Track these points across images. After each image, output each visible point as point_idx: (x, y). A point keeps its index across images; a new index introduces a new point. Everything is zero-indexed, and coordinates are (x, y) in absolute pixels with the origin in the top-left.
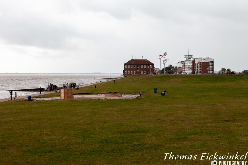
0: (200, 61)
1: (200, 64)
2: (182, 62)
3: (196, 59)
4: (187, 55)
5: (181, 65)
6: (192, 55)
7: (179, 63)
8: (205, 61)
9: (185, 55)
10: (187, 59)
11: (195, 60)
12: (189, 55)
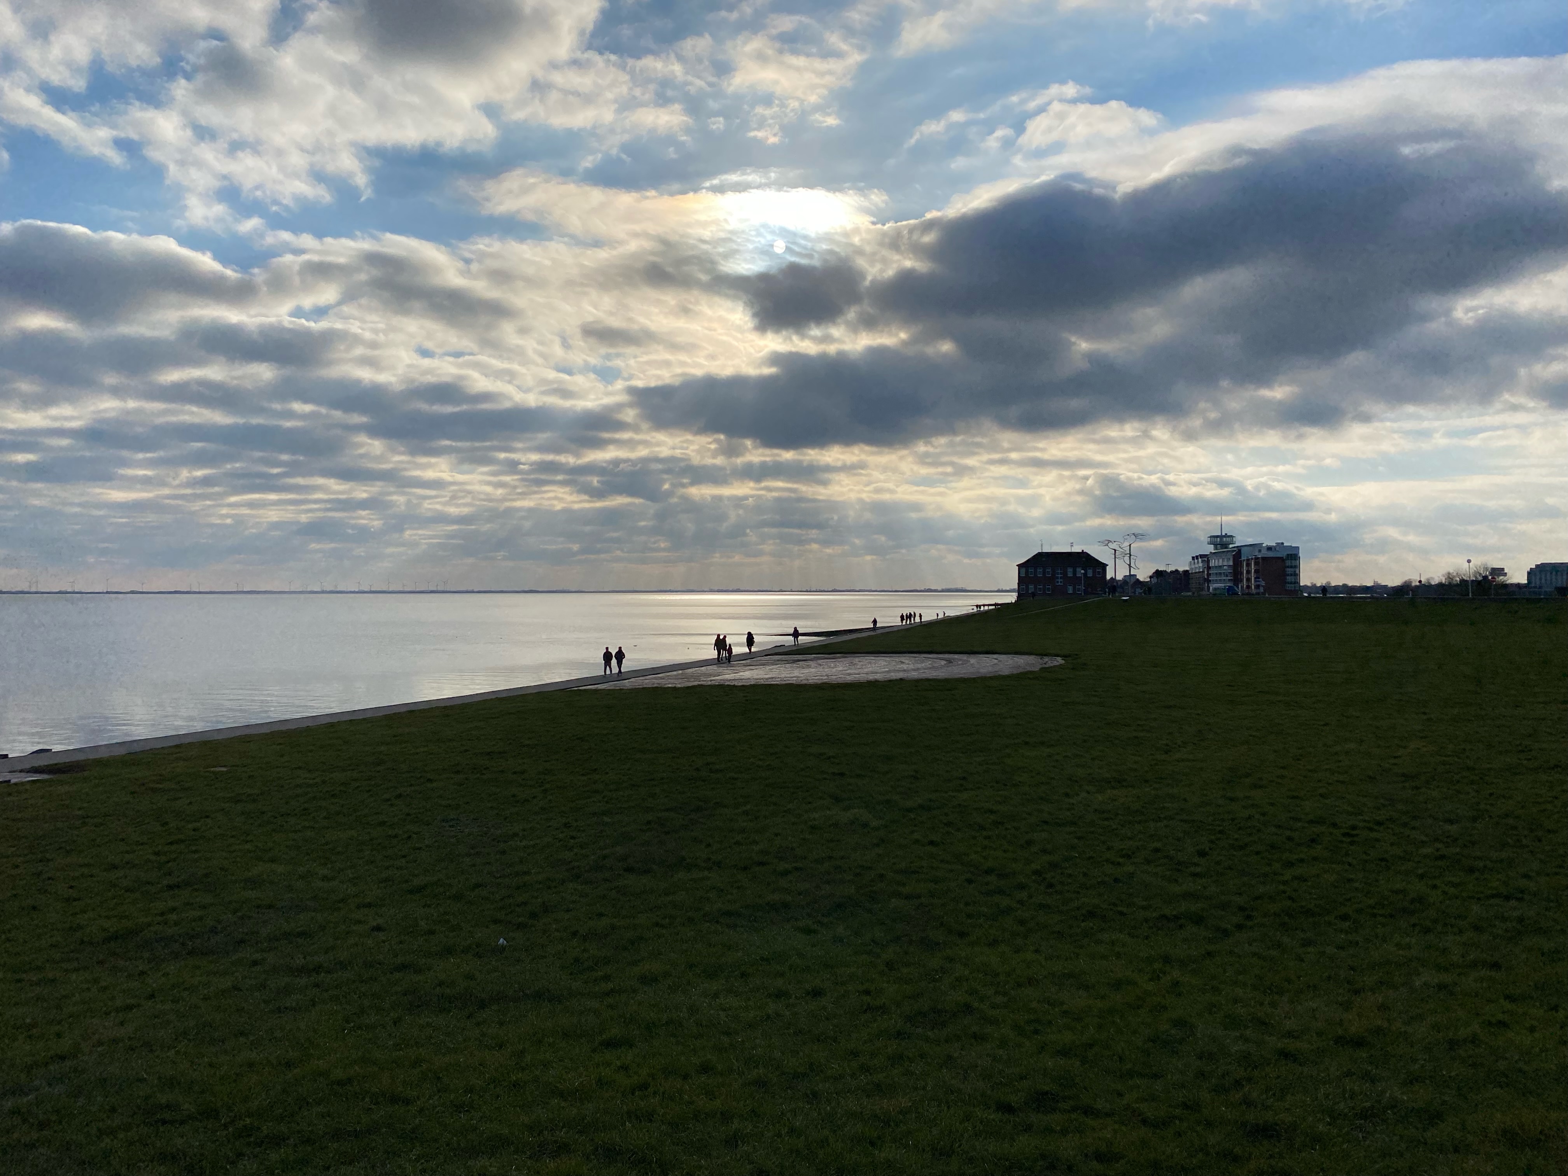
0: (1257, 553)
1: (1256, 564)
2: (1202, 556)
3: (1243, 550)
4: (1217, 537)
5: (1199, 565)
6: (1231, 536)
7: (1193, 558)
8: (1271, 554)
9: (1210, 537)
10: (1216, 548)
11: (1240, 551)
12: (1221, 537)
